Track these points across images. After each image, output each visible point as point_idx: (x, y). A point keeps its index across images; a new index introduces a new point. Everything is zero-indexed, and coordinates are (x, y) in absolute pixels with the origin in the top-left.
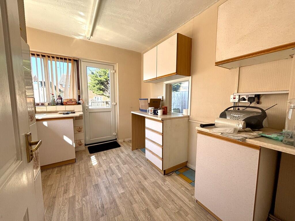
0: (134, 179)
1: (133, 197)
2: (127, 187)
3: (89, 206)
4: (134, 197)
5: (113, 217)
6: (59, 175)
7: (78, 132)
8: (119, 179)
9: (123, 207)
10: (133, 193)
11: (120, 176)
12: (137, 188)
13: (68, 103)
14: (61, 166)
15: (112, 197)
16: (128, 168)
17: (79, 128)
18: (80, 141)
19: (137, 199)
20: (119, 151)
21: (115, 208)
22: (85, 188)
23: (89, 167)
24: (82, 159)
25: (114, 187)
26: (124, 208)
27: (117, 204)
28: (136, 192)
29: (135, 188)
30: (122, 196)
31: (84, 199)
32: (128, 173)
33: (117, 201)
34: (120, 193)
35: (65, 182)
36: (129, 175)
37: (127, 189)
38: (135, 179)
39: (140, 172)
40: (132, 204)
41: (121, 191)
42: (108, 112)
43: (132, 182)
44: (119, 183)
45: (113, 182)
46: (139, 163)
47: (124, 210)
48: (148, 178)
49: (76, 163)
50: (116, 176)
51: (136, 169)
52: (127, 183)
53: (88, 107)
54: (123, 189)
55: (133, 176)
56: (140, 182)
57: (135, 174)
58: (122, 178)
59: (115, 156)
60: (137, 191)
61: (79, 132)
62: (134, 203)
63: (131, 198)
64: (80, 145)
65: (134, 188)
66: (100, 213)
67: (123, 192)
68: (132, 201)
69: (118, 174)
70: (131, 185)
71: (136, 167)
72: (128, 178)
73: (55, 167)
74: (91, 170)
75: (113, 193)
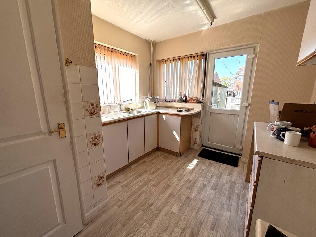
0: (200, 212)
1: (174, 228)
2: (183, 214)
3: (148, 194)
4: (176, 229)
5: (145, 220)
6: (163, 159)
7: (194, 131)
8: (188, 198)
9: (158, 223)
10: (180, 223)
11: (193, 196)
12: (189, 225)
13: (190, 101)
14: (171, 154)
15: (163, 207)
16: (212, 196)
17: (196, 127)
18: (196, 140)
19: (174, 234)
20: (228, 171)
21: (154, 216)
22: (161, 181)
23: (184, 167)
24: (187, 157)
25: (175, 201)
26: (157, 225)
27: (159, 215)
28: (183, 228)
29: (189, 222)
30: (169, 214)
31: (152, 187)
32: (203, 202)
33: (161, 213)
34: (172, 210)
35: (159, 167)
36: (202, 205)
37: (181, 214)
38: (201, 215)
39: (217, 215)
40: (165, 231)
41: (175, 210)
42: (235, 115)
43: (194, 213)
44: (183, 201)
45: (180, 195)
46: (233, 204)
47: (156, 227)
48: (217, 232)
49: (180, 157)
50: (189, 194)
51: (219, 206)
52: (188, 209)
53: (210, 107)
54: (179, 210)
55: (203, 210)
56: (202, 224)
57: (209, 209)
58: (191, 199)
59: (216, 174)
60: (185, 228)
61: (196, 130)
62: (168, 232)
63: (172, 226)
64: (195, 143)
65: (187, 222)
66: (145, 207)
67: (175, 212)
68: (169, 229)
69: (193, 193)
70: (189, 216)
71: (223, 204)
72: (196, 206)
73: (167, 152)
74: (181, 171)
75: (167, 204)
